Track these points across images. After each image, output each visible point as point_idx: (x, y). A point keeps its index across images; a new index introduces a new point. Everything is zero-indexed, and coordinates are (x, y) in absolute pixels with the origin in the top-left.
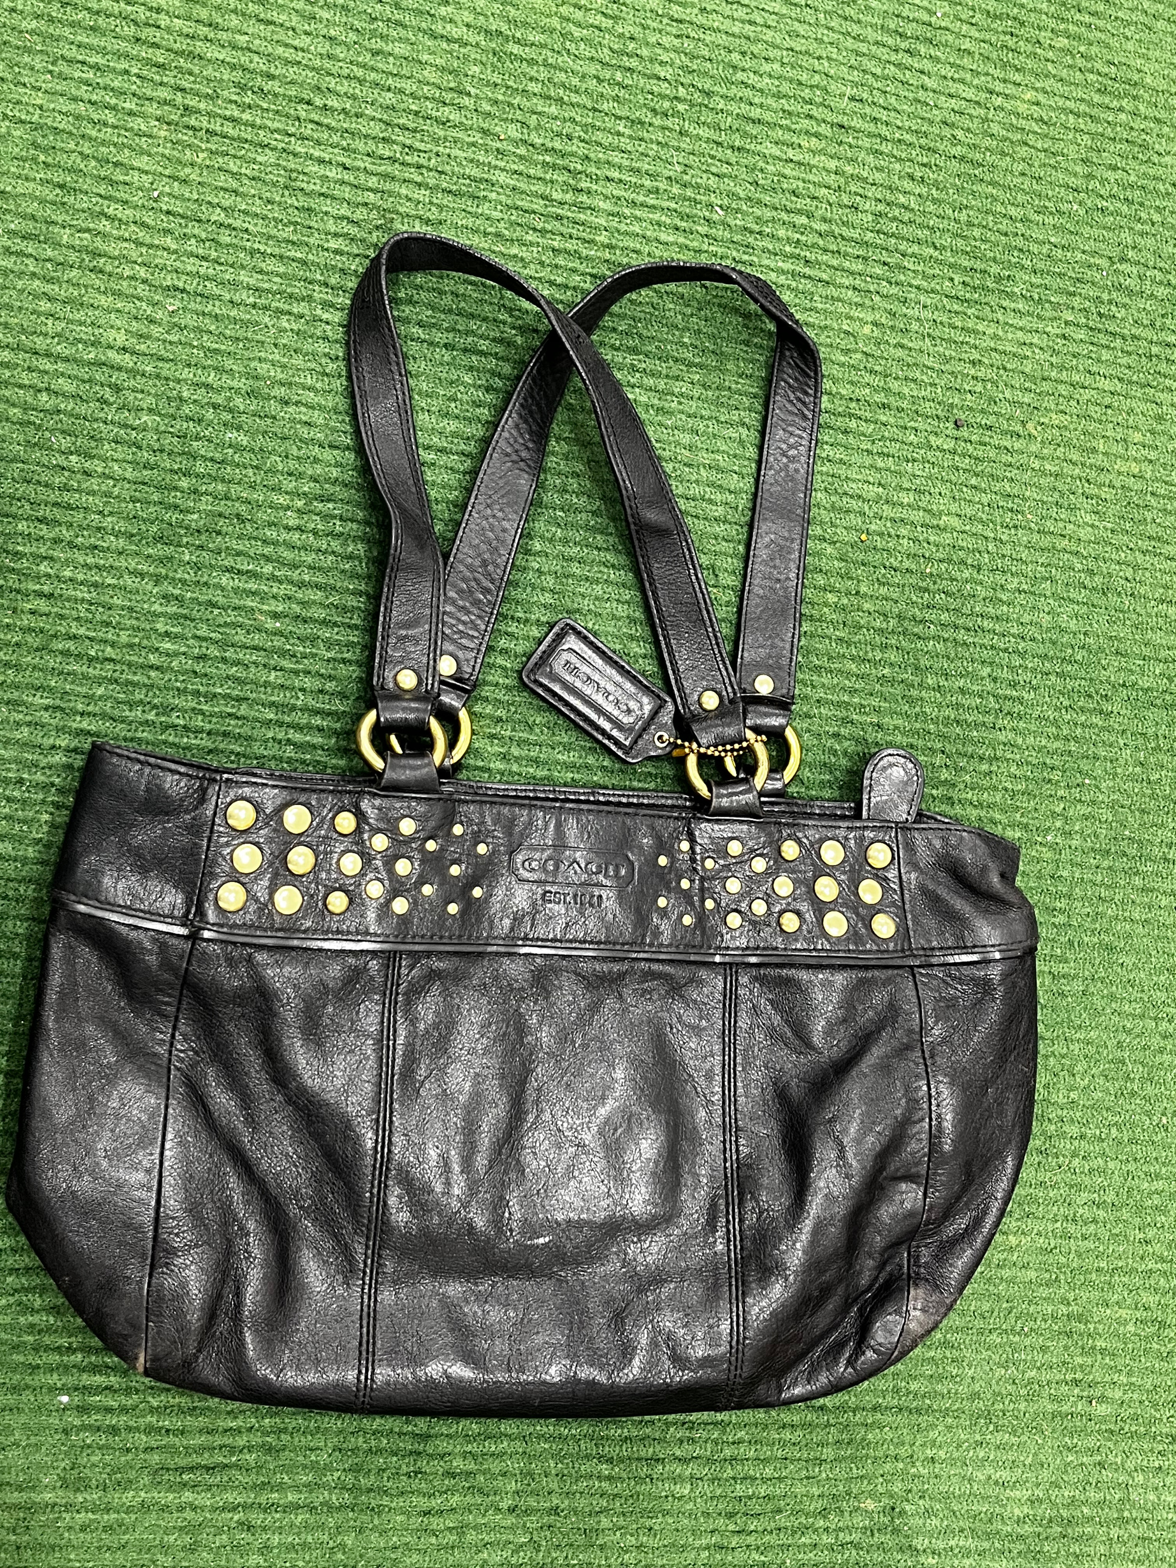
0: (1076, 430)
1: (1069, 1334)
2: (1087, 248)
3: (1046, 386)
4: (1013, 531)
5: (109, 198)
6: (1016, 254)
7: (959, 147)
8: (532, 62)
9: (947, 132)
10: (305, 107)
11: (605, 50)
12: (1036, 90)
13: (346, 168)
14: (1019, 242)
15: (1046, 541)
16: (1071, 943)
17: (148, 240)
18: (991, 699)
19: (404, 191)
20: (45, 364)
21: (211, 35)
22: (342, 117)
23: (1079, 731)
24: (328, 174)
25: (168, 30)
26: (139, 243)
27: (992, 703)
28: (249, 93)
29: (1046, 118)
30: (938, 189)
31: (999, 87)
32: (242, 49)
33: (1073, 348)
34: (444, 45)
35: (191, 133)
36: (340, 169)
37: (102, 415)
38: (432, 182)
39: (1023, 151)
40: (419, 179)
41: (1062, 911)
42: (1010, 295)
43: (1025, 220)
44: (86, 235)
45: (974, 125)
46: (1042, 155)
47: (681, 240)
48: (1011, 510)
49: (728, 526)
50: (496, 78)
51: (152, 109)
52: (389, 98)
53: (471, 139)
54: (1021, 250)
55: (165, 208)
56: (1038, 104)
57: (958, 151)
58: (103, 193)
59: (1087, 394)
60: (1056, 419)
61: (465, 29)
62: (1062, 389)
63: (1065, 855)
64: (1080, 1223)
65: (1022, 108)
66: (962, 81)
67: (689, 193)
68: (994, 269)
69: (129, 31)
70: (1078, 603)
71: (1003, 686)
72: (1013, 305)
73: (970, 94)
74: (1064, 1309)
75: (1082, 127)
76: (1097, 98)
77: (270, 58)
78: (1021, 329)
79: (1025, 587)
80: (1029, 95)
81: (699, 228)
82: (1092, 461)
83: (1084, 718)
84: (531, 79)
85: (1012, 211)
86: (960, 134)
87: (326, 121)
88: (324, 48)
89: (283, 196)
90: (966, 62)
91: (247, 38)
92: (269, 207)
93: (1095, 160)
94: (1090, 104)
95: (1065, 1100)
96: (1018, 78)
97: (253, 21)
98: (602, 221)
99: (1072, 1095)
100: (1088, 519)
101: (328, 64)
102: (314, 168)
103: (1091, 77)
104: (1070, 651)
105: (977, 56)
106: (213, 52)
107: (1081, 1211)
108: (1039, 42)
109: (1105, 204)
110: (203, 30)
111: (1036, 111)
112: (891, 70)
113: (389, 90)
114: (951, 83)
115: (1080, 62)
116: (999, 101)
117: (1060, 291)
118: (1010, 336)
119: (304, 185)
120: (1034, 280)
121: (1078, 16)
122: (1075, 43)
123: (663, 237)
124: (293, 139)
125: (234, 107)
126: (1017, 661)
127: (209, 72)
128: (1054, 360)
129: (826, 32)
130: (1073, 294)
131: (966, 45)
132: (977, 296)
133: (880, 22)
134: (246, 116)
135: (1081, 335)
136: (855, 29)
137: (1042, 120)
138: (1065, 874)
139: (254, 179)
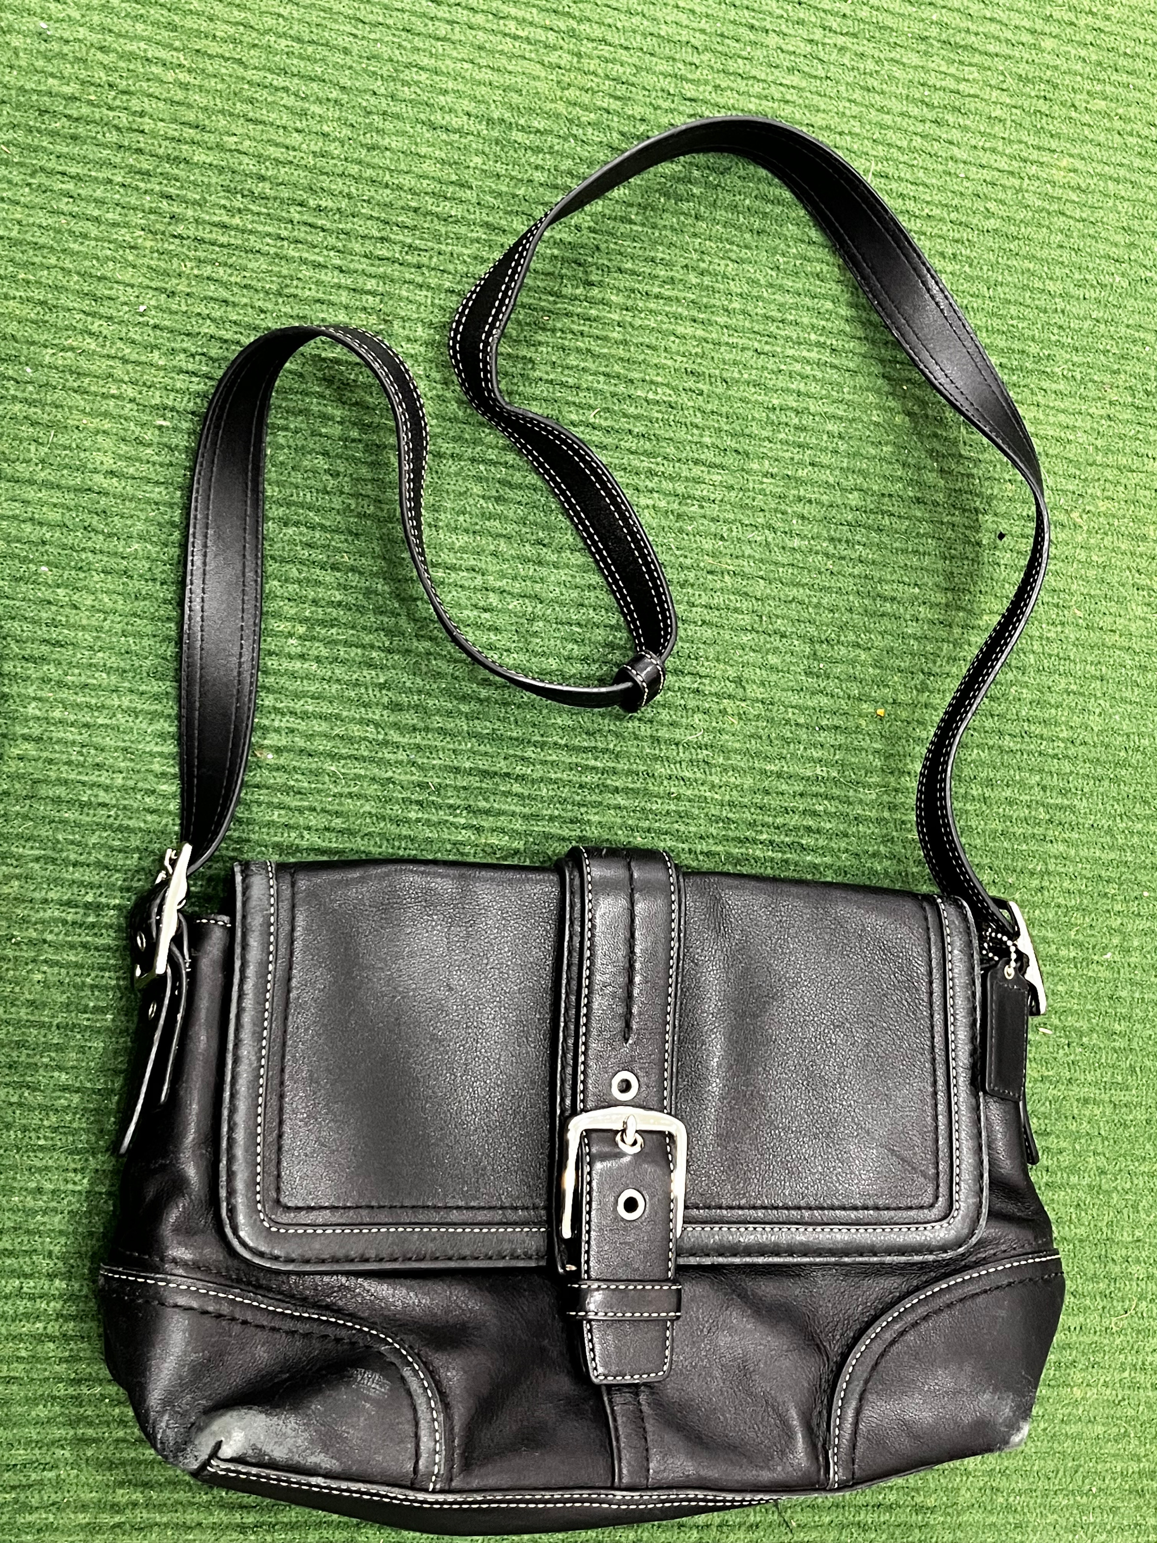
0: (1124, 516)
1: (1141, 1494)
2: (1131, 322)
3: (1092, 472)
4: (1059, 629)
5: (93, 315)
6: (1056, 331)
7: (992, 221)
8: (538, 150)
9: (979, 205)
10: (299, 208)
11: (615, 135)
12: (1071, 156)
13: (342, 271)
14: (1059, 319)
15: (1094, 637)
16: (1132, 1069)
17: (134, 357)
18: (1041, 809)
19: (404, 293)
20: (30, 493)
21: (198, 137)
22: (337, 217)
23: (1135, 839)
24: (323, 277)
25: (154, 135)
26: (125, 361)
27: (1042, 815)
28: (239, 196)
29: (1083, 186)
30: (970, 266)
31: (1035, 155)
32: (230, 150)
33: (1120, 429)
34: (444, 137)
35: (177, 241)
36: (336, 273)
37: (90, 544)
38: (433, 282)
39: (1060, 222)
40: (419, 280)
41: (1122, 1035)
42: (1049, 376)
43: (1065, 296)
44: (69, 354)
45: (1009, 196)
46: (1080, 225)
47: (700, 333)
48: (1057, 606)
49: (754, 635)
50: (500, 168)
51: (137, 219)
52: (386, 195)
53: (475, 235)
54: (1060, 327)
55: (152, 322)
56: (1075, 171)
57: (991, 224)
58: (87, 309)
59: (1135, 478)
60: (1103, 506)
61: (465, 118)
62: (1108, 474)
63: (1125, 974)
64: (1150, 1372)
65: (1059, 176)
66: (994, 150)
67: (707, 281)
68: (1034, 349)
69: (112, 137)
70: (1131, 703)
71: (1054, 794)
72: (1054, 386)
73: (1003, 164)
74: (1134, 1466)
75: (1123, 193)
76: (1137, 163)
77: (260, 158)
78: (1063, 411)
79: (1073, 687)
80: (1065, 162)
81: (719, 319)
82: (1142, 549)
83: (1140, 826)
84: (537, 168)
85: (1051, 286)
86: (991, 206)
87: (320, 223)
88: (317, 145)
89: (277, 304)
90: (998, 129)
91: (235, 139)
92: (262, 316)
93: (1136, 228)
94: (1131, 169)
95: (1130, 1239)
96: (1054, 144)
97: (242, 120)
98: (616, 317)
99: (1137, 1233)
100: (1139, 612)
101: (321, 162)
102: (306, 272)
103: (1132, 140)
104: (1123, 754)
105: (1009, 122)
106: (200, 156)
107: (1150, 1359)
108: (1073, 106)
109: (1148, 274)
110: (189, 133)
111: (1074, 179)
112: (918, 142)
113: (387, 186)
114: (981, 153)
115: (1118, 124)
116: (1033, 170)
117: (1106, 369)
118: (1052, 419)
119: (299, 292)
120: (1075, 359)
121: (1115, 77)
122: (1113, 105)
123: (680, 330)
124: (285, 243)
125: (223, 211)
126: (1067, 767)
127: (196, 176)
128: (1099, 443)
129: (847, 104)
130: (1117, 372)
131: (997, 112)
132: (1015, 378)
133: (905, 92)
134: (236, 221)
135: (1127, 415)
136: (878, 100)
137: (1079, 188)
138: (1124, 994)
139: (245, 286)
